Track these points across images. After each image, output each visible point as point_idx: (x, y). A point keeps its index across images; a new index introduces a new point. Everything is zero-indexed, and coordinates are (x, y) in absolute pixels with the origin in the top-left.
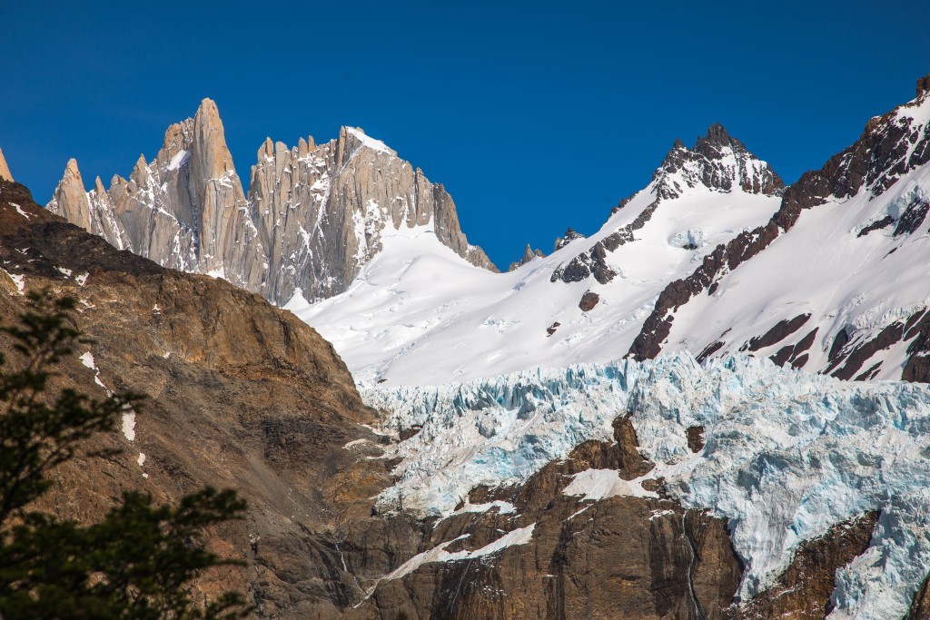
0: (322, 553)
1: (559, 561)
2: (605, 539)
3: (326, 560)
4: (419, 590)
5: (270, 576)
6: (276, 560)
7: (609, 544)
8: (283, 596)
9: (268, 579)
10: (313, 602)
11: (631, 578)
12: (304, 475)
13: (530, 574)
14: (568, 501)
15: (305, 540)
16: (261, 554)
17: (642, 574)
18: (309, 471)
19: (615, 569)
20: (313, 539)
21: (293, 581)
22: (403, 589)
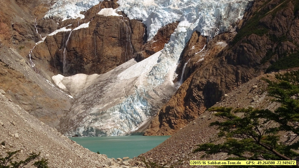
0: (31, 28)
1: (96, 32)
2: (108, 27)
3: (32, 30)
4: (58, 39)
5: (17, 33)
6: (19, 29)
7: (109, 28)
8: (21, 39)
9: (16, 34)
10: (29, 41)
11: (115, 37)
12: (26, 6)
13: (88, 36)
14: (99, 16)
15: (27, 24)
16: (15, 28)
17: (117, 36)
18: (28, 6)
19: (110, 35)
20: (29, 24)
21: (23, 35)
22: (53, 38)
